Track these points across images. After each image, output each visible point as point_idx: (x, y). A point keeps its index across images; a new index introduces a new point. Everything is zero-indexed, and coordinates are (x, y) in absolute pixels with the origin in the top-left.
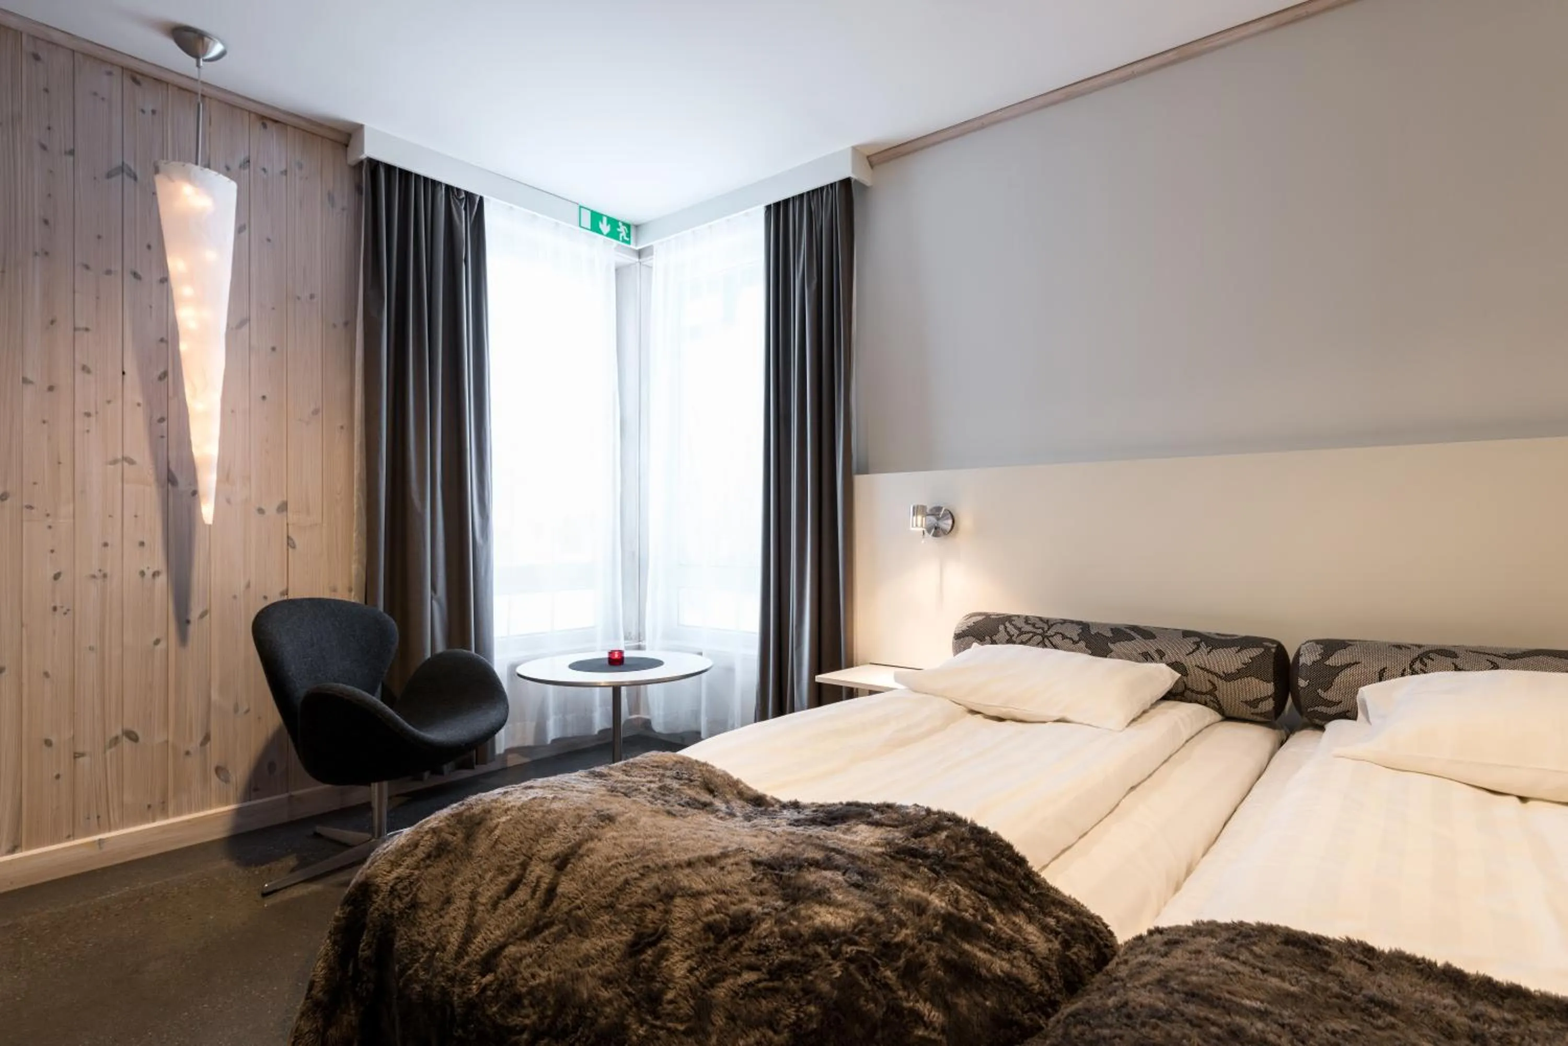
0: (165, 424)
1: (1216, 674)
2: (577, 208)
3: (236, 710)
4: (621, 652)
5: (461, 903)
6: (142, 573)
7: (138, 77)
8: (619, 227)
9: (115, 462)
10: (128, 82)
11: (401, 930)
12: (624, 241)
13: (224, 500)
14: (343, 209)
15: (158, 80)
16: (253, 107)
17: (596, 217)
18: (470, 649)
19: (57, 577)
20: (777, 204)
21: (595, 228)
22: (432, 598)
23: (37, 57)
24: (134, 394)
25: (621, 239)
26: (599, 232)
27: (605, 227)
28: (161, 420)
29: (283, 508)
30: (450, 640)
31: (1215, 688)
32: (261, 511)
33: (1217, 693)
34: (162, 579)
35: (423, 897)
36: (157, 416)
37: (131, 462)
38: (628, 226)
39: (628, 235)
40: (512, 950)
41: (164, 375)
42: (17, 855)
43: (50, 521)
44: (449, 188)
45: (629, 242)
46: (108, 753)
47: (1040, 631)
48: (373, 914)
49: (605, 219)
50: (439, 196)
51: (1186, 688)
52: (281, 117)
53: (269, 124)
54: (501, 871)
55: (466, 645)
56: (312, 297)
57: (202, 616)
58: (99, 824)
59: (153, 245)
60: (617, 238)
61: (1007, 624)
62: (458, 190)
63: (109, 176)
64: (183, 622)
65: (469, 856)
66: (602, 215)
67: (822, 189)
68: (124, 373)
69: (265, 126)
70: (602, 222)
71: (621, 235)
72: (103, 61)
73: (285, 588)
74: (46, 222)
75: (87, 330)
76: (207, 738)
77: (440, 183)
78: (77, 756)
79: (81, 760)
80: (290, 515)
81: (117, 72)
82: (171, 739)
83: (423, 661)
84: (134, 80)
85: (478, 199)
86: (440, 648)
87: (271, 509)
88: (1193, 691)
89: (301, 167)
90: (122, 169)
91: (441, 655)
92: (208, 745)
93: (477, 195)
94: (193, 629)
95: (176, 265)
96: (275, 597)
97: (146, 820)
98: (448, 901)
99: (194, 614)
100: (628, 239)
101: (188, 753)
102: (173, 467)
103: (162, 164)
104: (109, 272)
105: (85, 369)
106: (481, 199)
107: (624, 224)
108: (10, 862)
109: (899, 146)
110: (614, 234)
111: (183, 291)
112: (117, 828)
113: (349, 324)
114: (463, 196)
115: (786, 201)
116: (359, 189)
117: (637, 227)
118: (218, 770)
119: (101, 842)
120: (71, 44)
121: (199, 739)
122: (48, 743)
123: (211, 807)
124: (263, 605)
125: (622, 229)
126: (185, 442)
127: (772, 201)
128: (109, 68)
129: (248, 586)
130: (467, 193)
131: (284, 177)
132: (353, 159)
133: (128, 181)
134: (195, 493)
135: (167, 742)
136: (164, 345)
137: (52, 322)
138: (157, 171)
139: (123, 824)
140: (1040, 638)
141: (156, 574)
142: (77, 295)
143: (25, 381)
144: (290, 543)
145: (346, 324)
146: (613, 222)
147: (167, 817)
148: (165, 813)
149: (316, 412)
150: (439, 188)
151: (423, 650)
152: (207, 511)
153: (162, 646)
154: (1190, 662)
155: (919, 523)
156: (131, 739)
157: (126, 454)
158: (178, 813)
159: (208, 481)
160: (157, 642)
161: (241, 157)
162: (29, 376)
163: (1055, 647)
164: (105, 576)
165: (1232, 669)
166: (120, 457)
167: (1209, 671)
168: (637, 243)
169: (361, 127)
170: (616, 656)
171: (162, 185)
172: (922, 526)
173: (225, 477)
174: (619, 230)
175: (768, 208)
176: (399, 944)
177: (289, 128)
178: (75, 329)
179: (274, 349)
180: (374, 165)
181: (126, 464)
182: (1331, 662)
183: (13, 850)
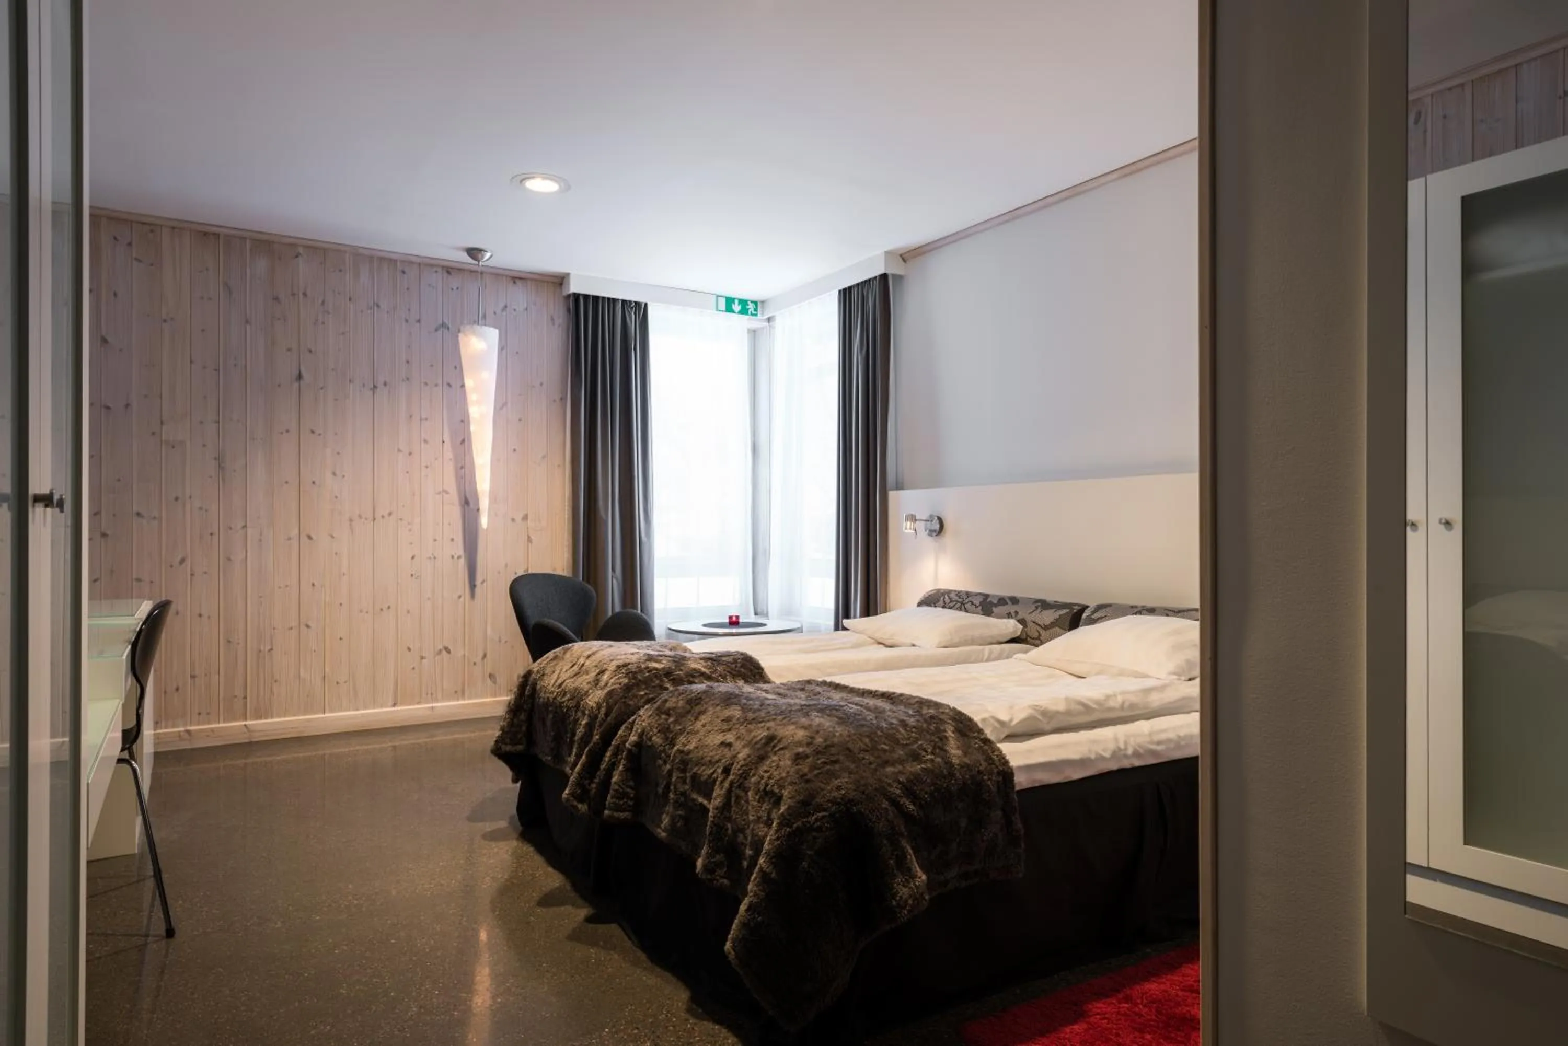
0: (463, 470)
1: (1039, 625)
2: (715, 296)
3: (500, 641)
4: (737, 617)
5: (557, 672)
6: (453, 557)
7: (450, 270)
8: (748, 305)
9: (439, 493)
10: (445, 274)
11: (538, 683)
12: (752, 314)
13: (492, 515)
14: (559, 326)
15: (459, 269)
16: (507, 273)
17: (730, 301)
18: (637, 610)
19: (413, 558)
20: (845, 290)
21: (729, 309)
22: (612, 577)
23: (404, 272)
24: (449, 454)
25: (749, 313)
26: (733, 312)
27: (737, 307)
28: (462, 468)
29: (525, 518)
30: (624, 604)
31: (1040, 635)
32: (513, 520)
33: (1041, 638)
34: (462, 561)
35: (546, 672)
36: (460, 465)
37: (447, 493)
38: (755, 303)
39: (756, 310)
40: (567, 681)
41: (463, 441)
42: (396, 708)
43: (410, 527)
44: (624, 302)
45: (756, 315)
46: (436, 658)
47: (960, 600)
48: (531, 679)
49: (736, 302)
50: (617, 308)
51: (1027, 636)
52: (522, 275)
53: (517, 281)
54: (571, 662)
55: (635, 607)
56: (541, 384)
57: (483, 582)
58: (432, 698)
59: (458, 367)
60: (747, 314)
61: (946, 596)
62: (630, 302)
63: (436, 330)
64: (473, 586)
65: (563, 658)
66: (734, 299)
67: (869, 280)
68: (443, 442)
69: (514, 282)
70: (734, 304)
71: (750, 311)
72: (432, 266)
73: (526, 568)
74: (408, 362)
75: (426, 419)
76: (485, 656)
77: (618, 300)
78: (422, 658)
79: (424, 661)
80: (529, 522)
81: (440, 270)
82: (466, 654)
83: (606, 619)
84: (449, 272)
85: (643, 306)
86: (618, 609)
87: (519, 519)
88: (1030, 638)
89: (535, 304)
90: (444, 325)
91: (618, 614)
92: (485, 659)
93: (642, 303)
94: (478, 590)
95: (469, 383)
96: (521, 573)
97: (453, 700)
98: (554, 672)
99: (478, 582)
100: (755, 313)
101: (475, 664)
102: (468, 496)
103: (462, 328)
104: (436, 385)
105: (426, 441)
106: (646, 305)
107: (752, 302)
108: (392, 712)
109: (919, 247)
110: (744, 311)
111: (472, 397)
112: (440, 702)
113: (563, 399)
114: (634, 304)
115: (850, 288)
116: (569, 310)
117: (763, 302)
118: (491, 676)
119: (432, 708)
120: (418, 260)
121: (481, 655)
122: (409, 649)
123: (487, 698)
124: (513, 577)
125: (751, 307)
126: (473, 482)
127: (842, 287)
128: (435, 269)
129: (506, 566)
130: (636, 303)
131: (526, 312)
132: (565, 293)
133: (446, 331)
134: (478, 510)
135: (464, 656)
136: (462, 424)
137: (411, 417)
138: (459, 331)
139: (443, 700)
140: (959, 604)
141: (459, 557)
142: (422, 401)
143: (399, 450)
144: (529, 540)
145: (561, 399)
146: (743, 302)
147: (465, 700)
148: (463, 697)
149: (544, 457)
150: (617, 303)
151: (606, 612)
152: (484, 521)
153: (462, 599)
154: (1028, 618)
155: (908, 527)
156: (447, 652)
157: (446, 488)
158: (470, 698)
159: (484, 503)
160: (460, 597)
161: (502, 305)
162: (401, 448)
163: (966, 611)
164: (435, 558)
165: (1048, 622)
166: (441, 489)
167: (1037, 624)
168: (763, 314)
169: (568, 274)
170: (734, 619)
171: (461, 337)
172: (910, 529)
173: (493, 499)
174: (748, 307)
175: (840, 291)
176: (538, 687)
177: (529, 282)
178: (421, 419)
179: (520, 420)
180: (576, 296)
181: (444, 494)
182: (1093, 617)
183: (395, 705)
